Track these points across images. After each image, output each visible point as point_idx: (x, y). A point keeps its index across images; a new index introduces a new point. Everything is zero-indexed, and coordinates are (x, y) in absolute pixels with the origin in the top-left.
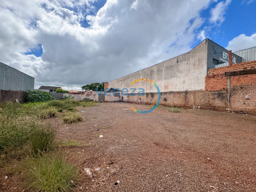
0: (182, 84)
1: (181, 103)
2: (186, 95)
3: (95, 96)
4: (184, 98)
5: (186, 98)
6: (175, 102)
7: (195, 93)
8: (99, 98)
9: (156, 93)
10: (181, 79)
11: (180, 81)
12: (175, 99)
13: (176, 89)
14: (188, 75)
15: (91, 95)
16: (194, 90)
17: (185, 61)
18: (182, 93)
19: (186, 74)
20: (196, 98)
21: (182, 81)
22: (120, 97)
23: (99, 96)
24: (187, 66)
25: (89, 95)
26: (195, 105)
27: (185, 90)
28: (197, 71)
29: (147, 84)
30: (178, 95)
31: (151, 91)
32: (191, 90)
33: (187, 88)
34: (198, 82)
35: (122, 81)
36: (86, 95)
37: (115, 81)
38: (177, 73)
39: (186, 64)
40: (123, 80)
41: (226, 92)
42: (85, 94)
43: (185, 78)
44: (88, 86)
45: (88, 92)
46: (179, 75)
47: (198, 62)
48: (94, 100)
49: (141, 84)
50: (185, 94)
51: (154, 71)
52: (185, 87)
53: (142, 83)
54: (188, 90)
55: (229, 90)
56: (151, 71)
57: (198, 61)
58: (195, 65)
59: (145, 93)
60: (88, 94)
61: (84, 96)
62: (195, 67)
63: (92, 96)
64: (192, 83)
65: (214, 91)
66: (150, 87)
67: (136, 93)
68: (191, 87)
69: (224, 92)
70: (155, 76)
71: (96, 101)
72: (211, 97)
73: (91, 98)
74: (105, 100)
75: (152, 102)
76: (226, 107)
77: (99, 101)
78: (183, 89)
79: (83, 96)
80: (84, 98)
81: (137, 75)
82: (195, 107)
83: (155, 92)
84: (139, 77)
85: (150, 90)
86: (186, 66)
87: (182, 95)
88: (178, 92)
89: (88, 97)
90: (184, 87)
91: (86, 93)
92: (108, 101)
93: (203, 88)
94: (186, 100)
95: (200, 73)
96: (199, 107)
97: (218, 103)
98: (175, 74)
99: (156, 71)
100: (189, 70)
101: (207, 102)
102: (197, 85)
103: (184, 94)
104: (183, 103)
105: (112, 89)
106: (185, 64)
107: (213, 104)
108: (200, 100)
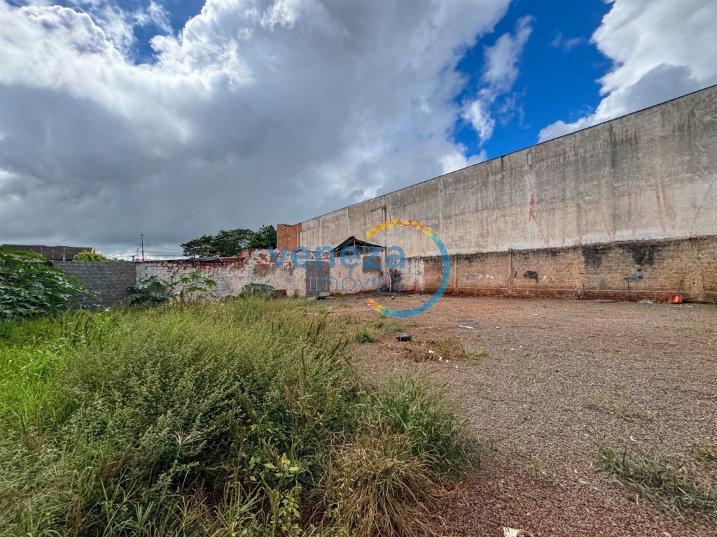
3: (291, 274)
8: (307, 281)
9: (678, 242)
15: (274, 269)
22: (382, 274)
23: (306, 274)
25: (265, 267)
29: (579, 207)
31: (625, 235)
35: (385, 208)
36: (255, 271)
37: (341, 213)
40: (389, 208)
42: (247, 267)
44: (207, 240)
45: (261, 255)
48: (290, 293)
49: (528, 208)
51: (644, 139)
53: (537, 207)
56: (614, 144)
59: (575, 248)
60: (263, 265)
61: (245, 274)
63: (278, 271)
66: (608, 218)
67: (492, 253)
70: (658, 161)
71: (296, 296)
73: (276, 280)
74: (333, 288)
75: (642, 285)
77: (309, 294)
79: (238, 273)
80: (245, 282)
81: (496, 174)
83: (660, 238)
84: (506, 181)
85: (615, 230)
89: (263, 281)
91: (255, 262)
92: (343, 293)
99: (665, 138)
105: (352, 241)
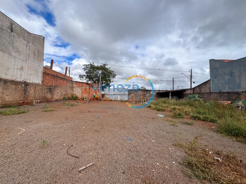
0: (19, 70)
1: (18, 99)
2: (26, 88)
4: (23, 92)
5: (25, 92)
6: (6, 97)
7: (35, 86)
10: (17, 62)
11: (16, 64)
12: (7, 92)
13: (6, 74)
14: (27, 61)
16: (33, 82)
17: (24, 39)
18: (21, 83)
19: (25, 59)
20: (36, 91)
21: (19, 67)
24: (27, 50)
26: (35, 100)
27: (23, 80)
28: (36, 62)
30: (14, 86)
32: (30, 82)
33: (26, 78)
34: (37, 75)
38: (11, 48)
39: (26, 45)
41: (52, 87)
43: (24, 64)
46: (13, 54)
47: (37, 53)
50: (25, 86)
52: (23, 76)
54: (27, 81)
55: (53, 87)
57: (37, 51)
58: (34, 54)
62: (34, 56)
64: (31, 74)
65: (48, 86)
68: (30, 79)
69: (52, 88)
72: (46, 91)
76: (52, 99)
78: (21, 78)
82: (36, 102)
86: (25, 48)
87: (20, 87)
88: (12, 82)
90: (21, 75)
93: (40, 82)
94: (25, 94)
95: (39, 66)
96: (39, 101)
97: (49, 96)
98: (6, 48)
100: (29, 56)
101: (43, 95)
102: (36, 78)
103: (23, 86)
104: (22, 98)
106: (24, 44)
107: (47, 97)
108: (39, 94)
